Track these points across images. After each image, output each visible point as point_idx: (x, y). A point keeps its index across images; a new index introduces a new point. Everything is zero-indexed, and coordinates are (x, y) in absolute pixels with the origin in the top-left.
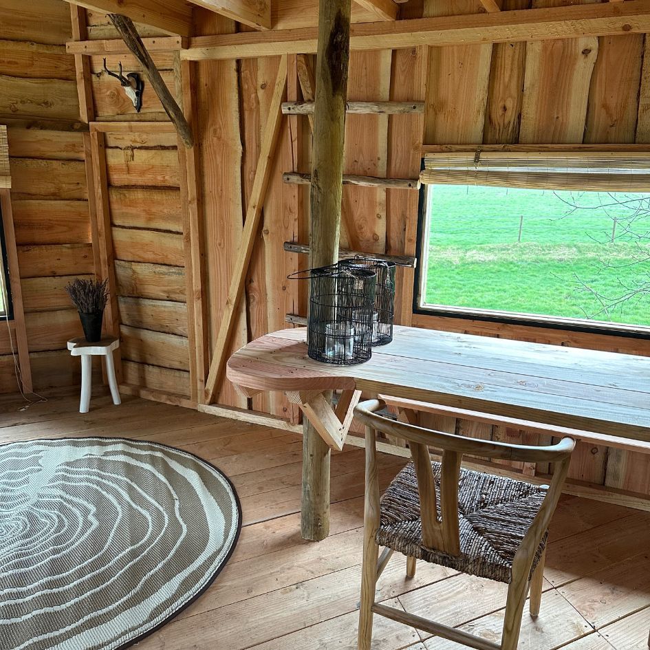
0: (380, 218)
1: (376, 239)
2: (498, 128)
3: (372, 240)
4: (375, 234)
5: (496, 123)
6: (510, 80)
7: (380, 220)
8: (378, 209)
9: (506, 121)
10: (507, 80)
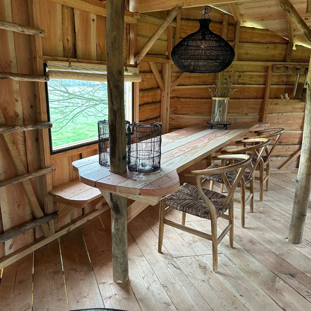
0: (17, 101)
1: (17, 115)
2: (66, 50)
3: (14, 116)
4: (16, 112)
5: (66, 48)
6: (68, 26)
7: (18, 103)
8: (15, 96)
9: (69, 47)
10: (67, 25)
